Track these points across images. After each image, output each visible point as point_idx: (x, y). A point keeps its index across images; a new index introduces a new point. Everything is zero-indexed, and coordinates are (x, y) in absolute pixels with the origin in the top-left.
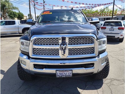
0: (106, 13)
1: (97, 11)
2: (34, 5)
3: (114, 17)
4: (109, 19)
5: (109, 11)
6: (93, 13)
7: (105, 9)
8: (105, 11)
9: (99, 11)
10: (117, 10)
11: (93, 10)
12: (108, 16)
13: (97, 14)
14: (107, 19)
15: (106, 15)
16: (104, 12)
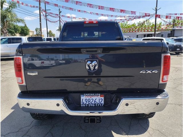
0: (147, 28)
1: (134, 25)
2: (46, 16)
3: (157, 33)
4: (151, 36)
5: (150, 24)
6: (128, 27)
7: (145, 22)
8: (145, 24)
9: (137, 25)
10: (161, 23)
11: (128, 23)
12: (150, 31)
13: (134, 29)
14: (149, 35)
15: (146, 31)
16: (143, 26)
